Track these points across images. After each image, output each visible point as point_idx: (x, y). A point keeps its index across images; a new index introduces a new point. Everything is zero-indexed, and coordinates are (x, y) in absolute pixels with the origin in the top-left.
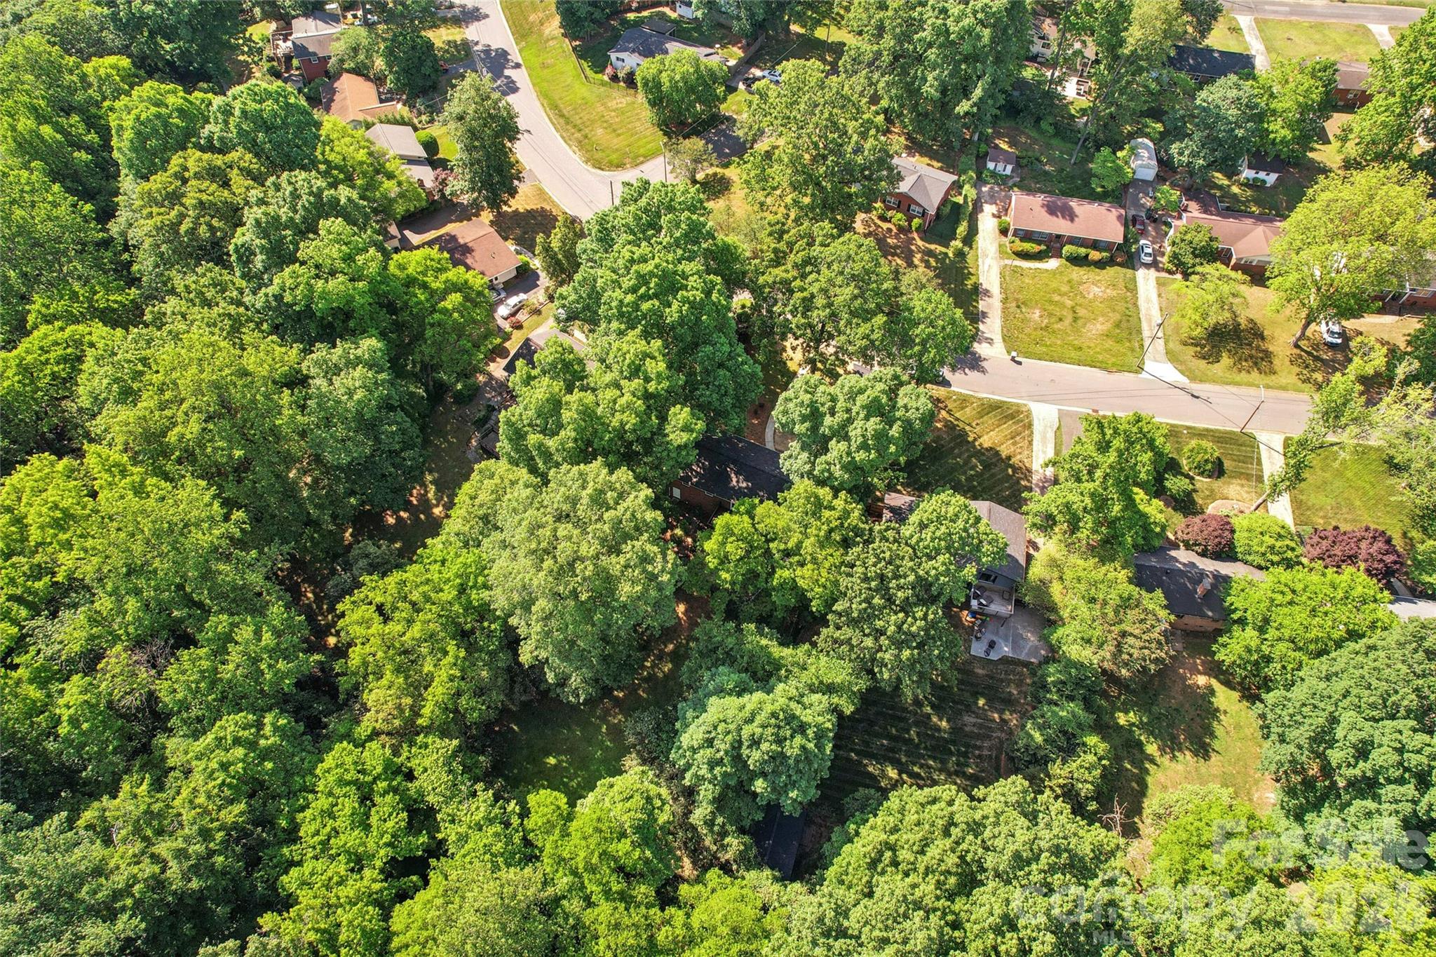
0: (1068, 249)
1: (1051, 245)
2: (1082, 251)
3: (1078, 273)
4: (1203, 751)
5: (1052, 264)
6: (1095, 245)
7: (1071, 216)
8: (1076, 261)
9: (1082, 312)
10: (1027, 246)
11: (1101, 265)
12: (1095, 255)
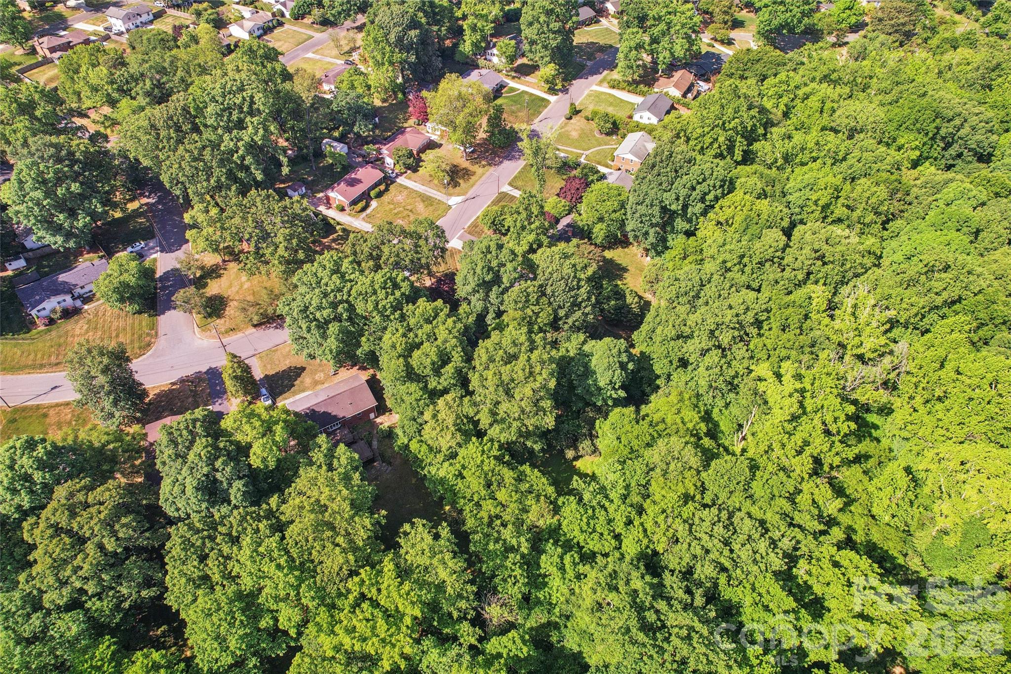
0: (373, 194)
1: (365, 197)
2: (377, 190)
3: (386, 198)
4: (625, 270)
5: (374, 204)
6: (376, 185)
7: (359, 181)
8: (379, 195)
9: (409, 207)
10: (361, 205)
11: (387, 189)
12: (382, 187)
